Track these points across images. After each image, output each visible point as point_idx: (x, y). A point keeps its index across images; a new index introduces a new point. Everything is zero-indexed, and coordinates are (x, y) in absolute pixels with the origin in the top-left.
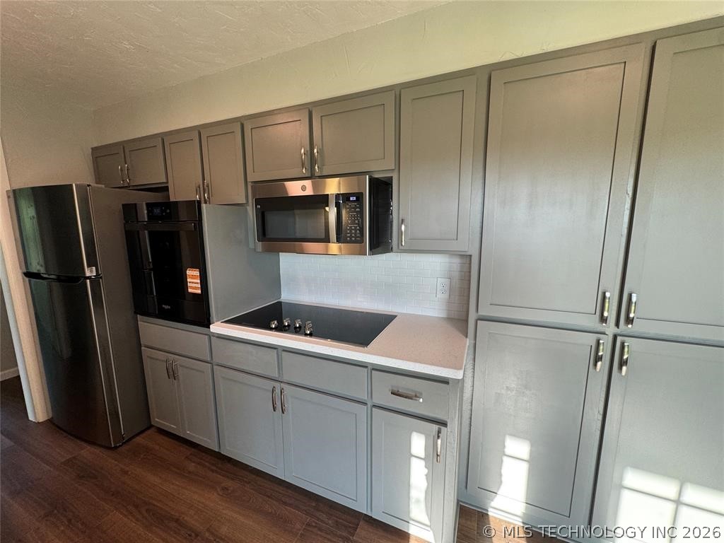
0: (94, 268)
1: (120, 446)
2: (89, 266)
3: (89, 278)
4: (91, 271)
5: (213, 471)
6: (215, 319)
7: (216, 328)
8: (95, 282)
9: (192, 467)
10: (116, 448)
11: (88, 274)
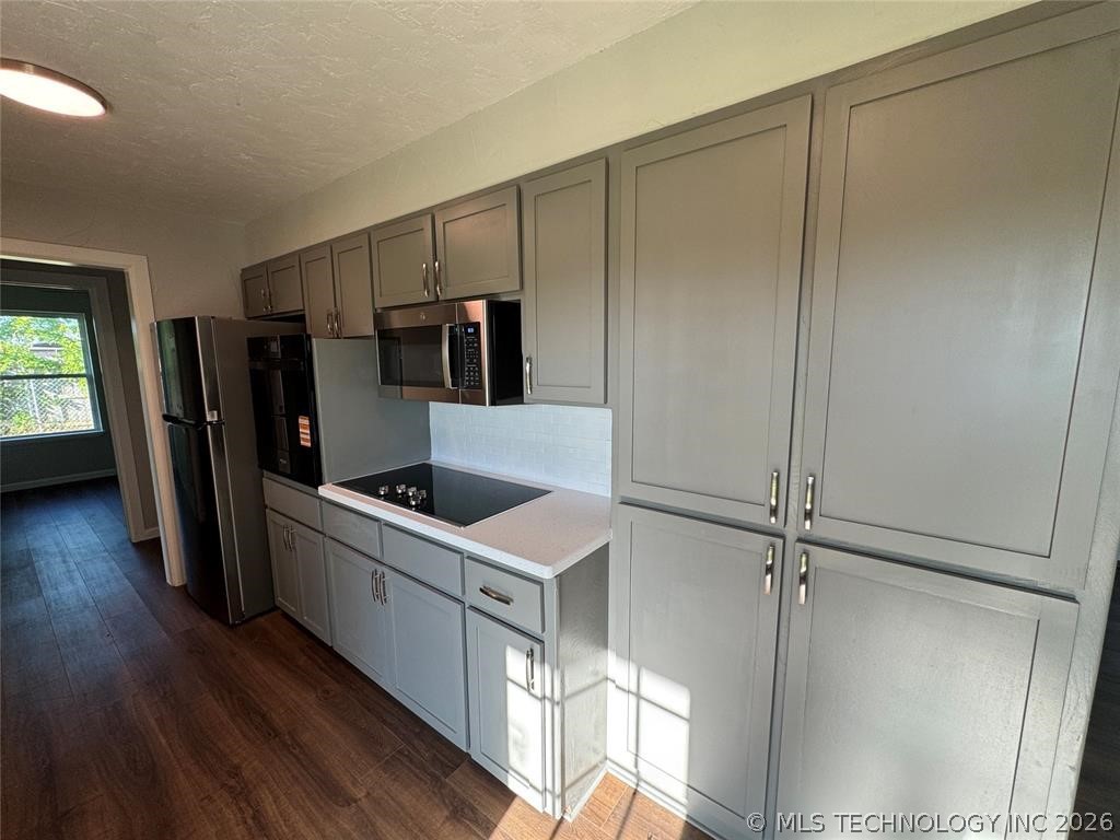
0: (215, 412)
1: (239, 624)
2: (210, 410)
3: (210, 423)
4: (213, 416)
5: (321, 669)
6: (326, 480)
7: (323, 491)
8: (217, 427)
9: (302, 660)
10: (233, 627)
11: (209, 419)
